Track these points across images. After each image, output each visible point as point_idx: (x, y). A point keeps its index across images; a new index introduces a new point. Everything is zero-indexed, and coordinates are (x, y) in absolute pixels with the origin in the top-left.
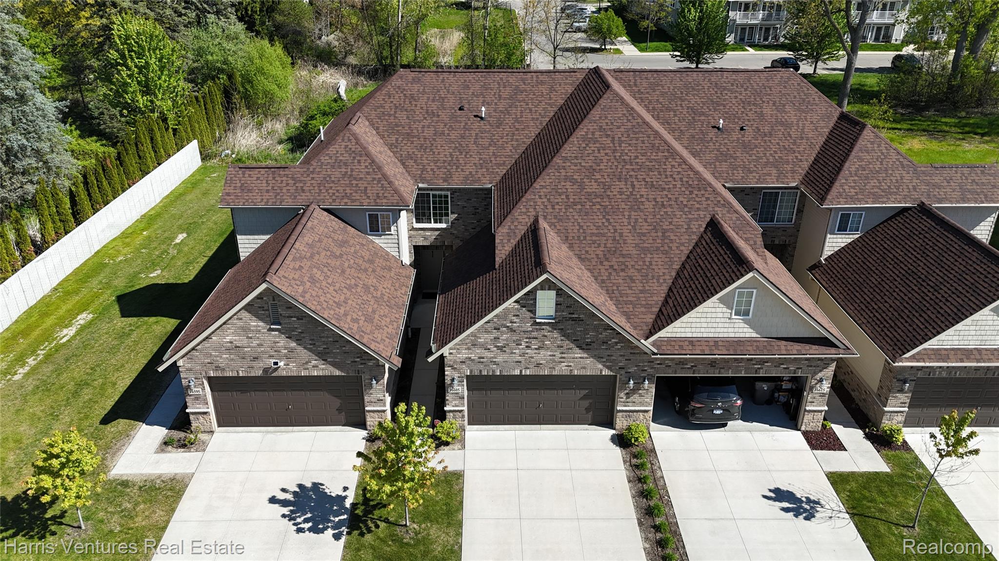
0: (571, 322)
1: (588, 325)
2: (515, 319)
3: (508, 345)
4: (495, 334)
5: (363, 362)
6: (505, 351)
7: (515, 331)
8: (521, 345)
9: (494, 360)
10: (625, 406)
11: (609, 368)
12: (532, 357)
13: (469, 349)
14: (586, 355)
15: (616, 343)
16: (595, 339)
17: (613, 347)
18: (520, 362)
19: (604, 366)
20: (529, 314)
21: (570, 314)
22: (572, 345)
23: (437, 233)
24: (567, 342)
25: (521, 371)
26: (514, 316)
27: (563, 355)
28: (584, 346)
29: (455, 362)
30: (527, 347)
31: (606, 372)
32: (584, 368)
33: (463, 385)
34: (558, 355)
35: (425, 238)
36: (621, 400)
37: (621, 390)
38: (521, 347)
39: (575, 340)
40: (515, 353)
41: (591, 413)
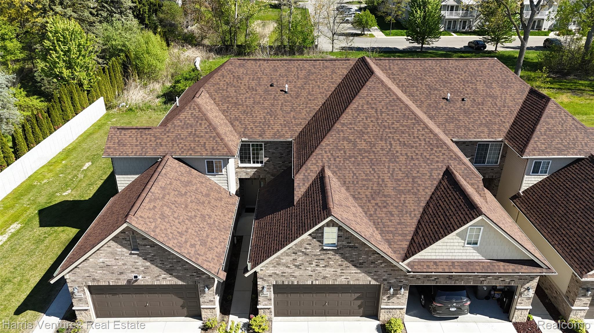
0: (348, 249)
1: (361, 251)
2: (308, 246)
3: (303, 264)
4: (294, 256)
5: (198, 275)
6: (301, 268)
7: (308, 255)
8: (312, 264)
9: (293, 274)
10: (387, 305)
11: (376, 280)
12: (320, 273)
13: (275, 267)
14: (359, 271)
15: (381, 263)
16: (366, 261)
17: (379, 266)
18: (312, 276)
19: (372, 278)
20: (318, 244)
21: (348, 243)
22: (349, 265)
23: (255, 170)
24: (346, 262)
25: (312, 282)
26: (307, 244)
27: (343, 271)
28: (358, 265)
29: (265, 275)
30: (317, 265)
31: (373, 282)
32: (358, 280)
33: (271, 291)
34: (339, 271)
35: (247, 173)
36: (384, 301)
37: (384, 294)
38: (312, 265)
39: (351, 261)
40: (308, 270)
41: (362, 309)
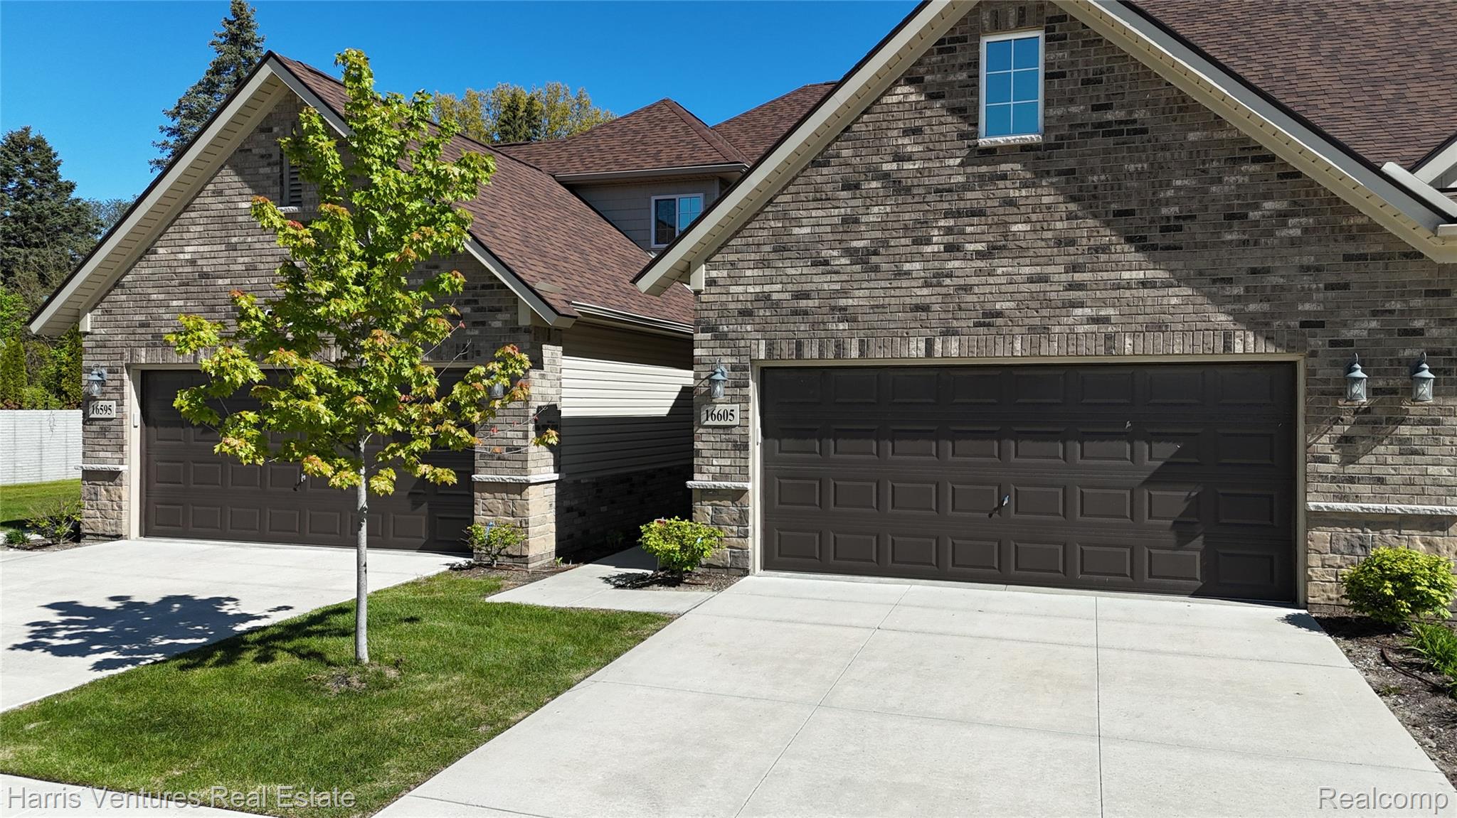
0: (1099, 142)
1: (1165, 148)
2: (910, 145)
3: (885, 243)
4: (847, 203)
6: (876, 269)
7: (908, 190)
8: (928, 242)
9: (842, 302)
10: (1343, 498)
11: (1258, 325)
12: (967, 289)
13: (763, 263)
14: (1161, 274)
15: (1283, 216)
16: (1195, 205)
17: (1270, 234)
18: (925, 308)
19: (1238, 317)
20: (952, 125)
21: (1096, 108)
22: (1107, 236)
24: (1091, 222)
25: (930, 345)
26: (907, 132)
27: (1078, 277)
28: (1156, 237)
29: (723, 311)
30: (950, 248)
31: (1247, 346)
32: (1160, 327)
33: (746, 399)
34: (1056, 272)
36: (1323, 468)
37: (1319, 420)
38: (929, 249)
39: (1118, 214)
40: (908, 273)
